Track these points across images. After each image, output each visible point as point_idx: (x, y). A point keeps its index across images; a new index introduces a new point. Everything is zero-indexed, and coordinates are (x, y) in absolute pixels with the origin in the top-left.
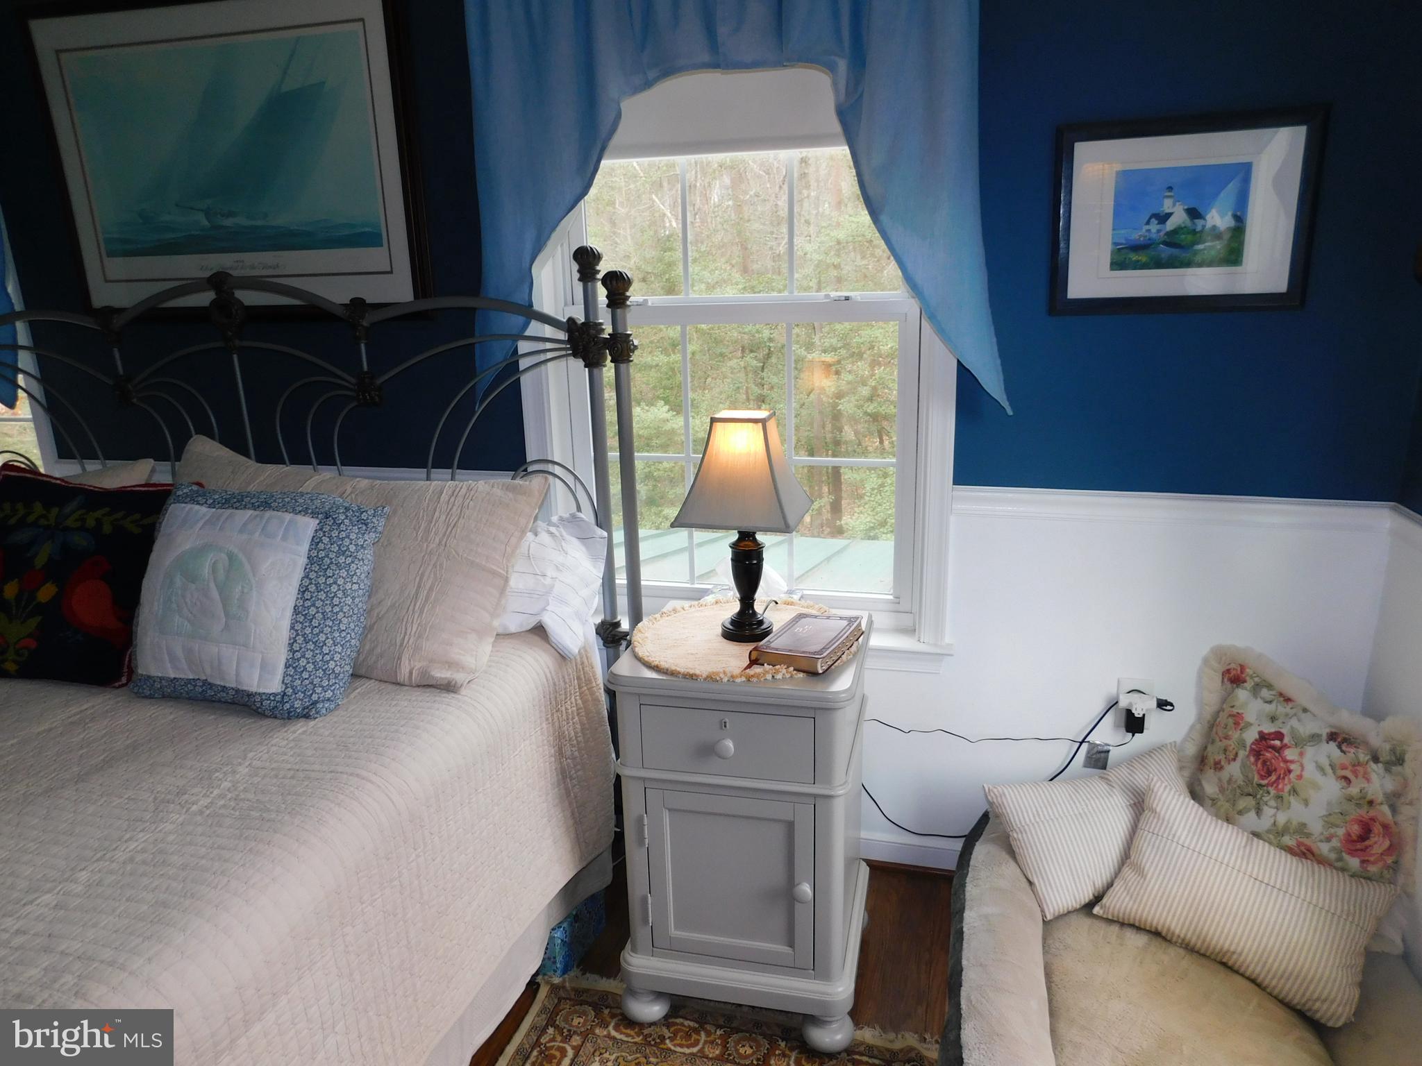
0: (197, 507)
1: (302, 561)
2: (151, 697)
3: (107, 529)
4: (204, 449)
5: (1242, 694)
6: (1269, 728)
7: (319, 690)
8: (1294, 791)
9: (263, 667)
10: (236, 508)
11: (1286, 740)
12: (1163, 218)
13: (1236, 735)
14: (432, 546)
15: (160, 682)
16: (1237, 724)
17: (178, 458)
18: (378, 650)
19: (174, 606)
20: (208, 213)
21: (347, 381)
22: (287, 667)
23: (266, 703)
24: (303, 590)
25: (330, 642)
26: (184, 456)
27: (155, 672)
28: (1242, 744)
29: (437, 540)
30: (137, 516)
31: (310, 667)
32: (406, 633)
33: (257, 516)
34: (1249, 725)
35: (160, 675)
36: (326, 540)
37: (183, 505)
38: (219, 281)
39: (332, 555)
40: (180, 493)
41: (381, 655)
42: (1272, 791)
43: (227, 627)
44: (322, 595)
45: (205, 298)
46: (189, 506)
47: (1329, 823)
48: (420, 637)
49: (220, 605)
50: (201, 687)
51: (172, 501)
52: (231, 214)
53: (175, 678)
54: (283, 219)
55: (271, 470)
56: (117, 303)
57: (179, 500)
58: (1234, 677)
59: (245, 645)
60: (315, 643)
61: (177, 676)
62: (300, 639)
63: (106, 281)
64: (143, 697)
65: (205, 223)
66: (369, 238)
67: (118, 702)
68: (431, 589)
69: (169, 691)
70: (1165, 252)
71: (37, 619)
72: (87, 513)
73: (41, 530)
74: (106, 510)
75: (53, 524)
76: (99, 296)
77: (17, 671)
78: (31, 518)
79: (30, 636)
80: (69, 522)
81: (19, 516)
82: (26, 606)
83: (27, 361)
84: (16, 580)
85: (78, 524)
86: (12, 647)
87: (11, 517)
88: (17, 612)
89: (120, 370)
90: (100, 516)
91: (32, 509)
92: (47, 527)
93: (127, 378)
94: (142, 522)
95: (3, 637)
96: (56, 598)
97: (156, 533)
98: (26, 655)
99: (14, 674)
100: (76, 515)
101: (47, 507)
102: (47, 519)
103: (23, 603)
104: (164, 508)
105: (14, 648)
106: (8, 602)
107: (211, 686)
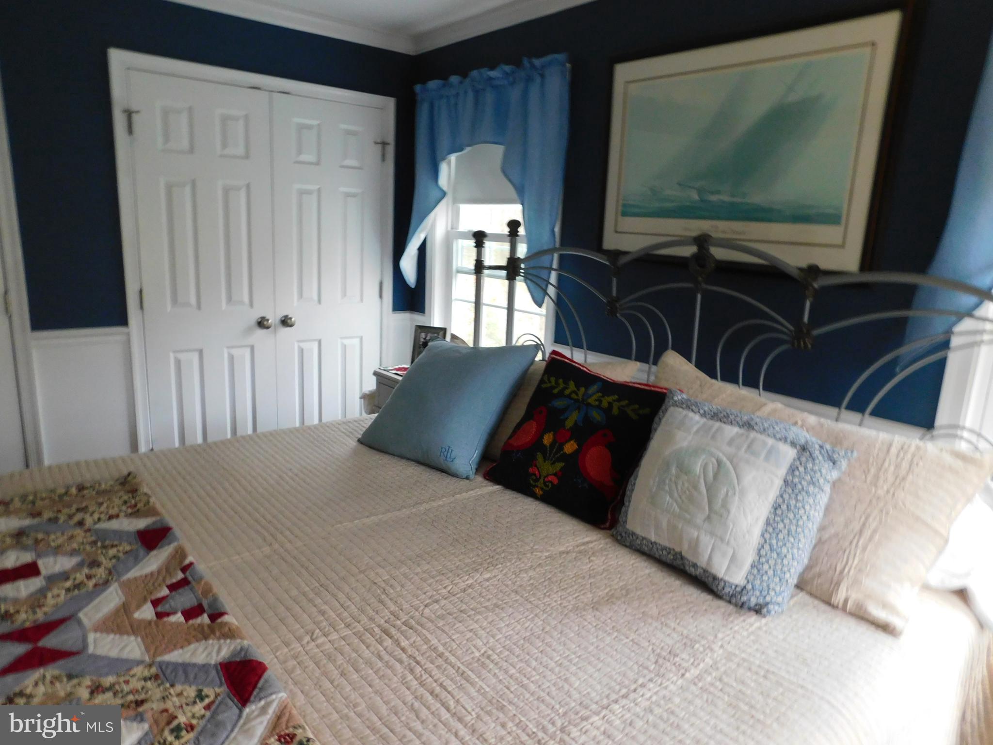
0: (691, 414)
1: (778, 483)
3: (615, 411)
4: (673, 359)
7: (772, 593)
9: (733, 559)
10: (724, 423)
14: (881, 492)
15: (642, 541)
17: (655, 363)
18: (817, 569)
19: (667, 488)
20: (700, 191)
21: (785, 327)
22: (753, 566)
23: (727, 590)
24: (776, 507)
25: (789, 556)
26: (660, 363)
27: (639, 531)
29: (885, 488)
30: (637, 406)
31: (770, 573)
32: (847, 563)
33: (742, 435)
35: (643, 535)
36: (801, 469)
37: (680, 410)
38: (702, 241)
39: (804, 483)
40: (675, 398)
41: (820, 575)
43: (708, 518)
44: (791, 515)
45: (688, 251)
46: (685, 412)
48: (860, 570)
49: (706, 500)
50: (673, 556)
51: (671, 404)
52: (718, 192)
53: (654, 542)
54: (757, 198)
55: (729, 389)
56: (623, 247)
57: (676, 404)
59: (722, 540)
60: (778, 554)
61: (657, 541)
62: (767, 547)
63: (616, 232)
64: (624, 545)
65: (695, 196)
66: (832, 219)
68: (875, 531)
69: (646, 549)
71: (561, 464)
72: (603, 396)
73: (572, 401)
74: (616, 397)
75: (581, 399)
76: (610, 242)
77: (541, 496)
78: (567, 392)
79: (555, 474)
80: (591, 401)
81: (559, 388)
82: (556, 453)
83: (553, 278)
84: (552, 432)
85: (597, 403)
86: (542, 478)
87: (554, 388)
88: (550, 456)
89: (614, 293)
90: (611, 401)
91: (568, 385)
92: (577, 401)
93: (618, 299)
94: (641, 412)
95: (538, 469)
96: (576, 453)
97: (654, 425)
98: (550, 486)
99: (539, 497)
100: (595, 397)
101: (578, 386)
102: (577, 395)
103: (555, 450)
104: (663, 408)
105: (544, 480)
106: (545, 446)
107: (682, 558)
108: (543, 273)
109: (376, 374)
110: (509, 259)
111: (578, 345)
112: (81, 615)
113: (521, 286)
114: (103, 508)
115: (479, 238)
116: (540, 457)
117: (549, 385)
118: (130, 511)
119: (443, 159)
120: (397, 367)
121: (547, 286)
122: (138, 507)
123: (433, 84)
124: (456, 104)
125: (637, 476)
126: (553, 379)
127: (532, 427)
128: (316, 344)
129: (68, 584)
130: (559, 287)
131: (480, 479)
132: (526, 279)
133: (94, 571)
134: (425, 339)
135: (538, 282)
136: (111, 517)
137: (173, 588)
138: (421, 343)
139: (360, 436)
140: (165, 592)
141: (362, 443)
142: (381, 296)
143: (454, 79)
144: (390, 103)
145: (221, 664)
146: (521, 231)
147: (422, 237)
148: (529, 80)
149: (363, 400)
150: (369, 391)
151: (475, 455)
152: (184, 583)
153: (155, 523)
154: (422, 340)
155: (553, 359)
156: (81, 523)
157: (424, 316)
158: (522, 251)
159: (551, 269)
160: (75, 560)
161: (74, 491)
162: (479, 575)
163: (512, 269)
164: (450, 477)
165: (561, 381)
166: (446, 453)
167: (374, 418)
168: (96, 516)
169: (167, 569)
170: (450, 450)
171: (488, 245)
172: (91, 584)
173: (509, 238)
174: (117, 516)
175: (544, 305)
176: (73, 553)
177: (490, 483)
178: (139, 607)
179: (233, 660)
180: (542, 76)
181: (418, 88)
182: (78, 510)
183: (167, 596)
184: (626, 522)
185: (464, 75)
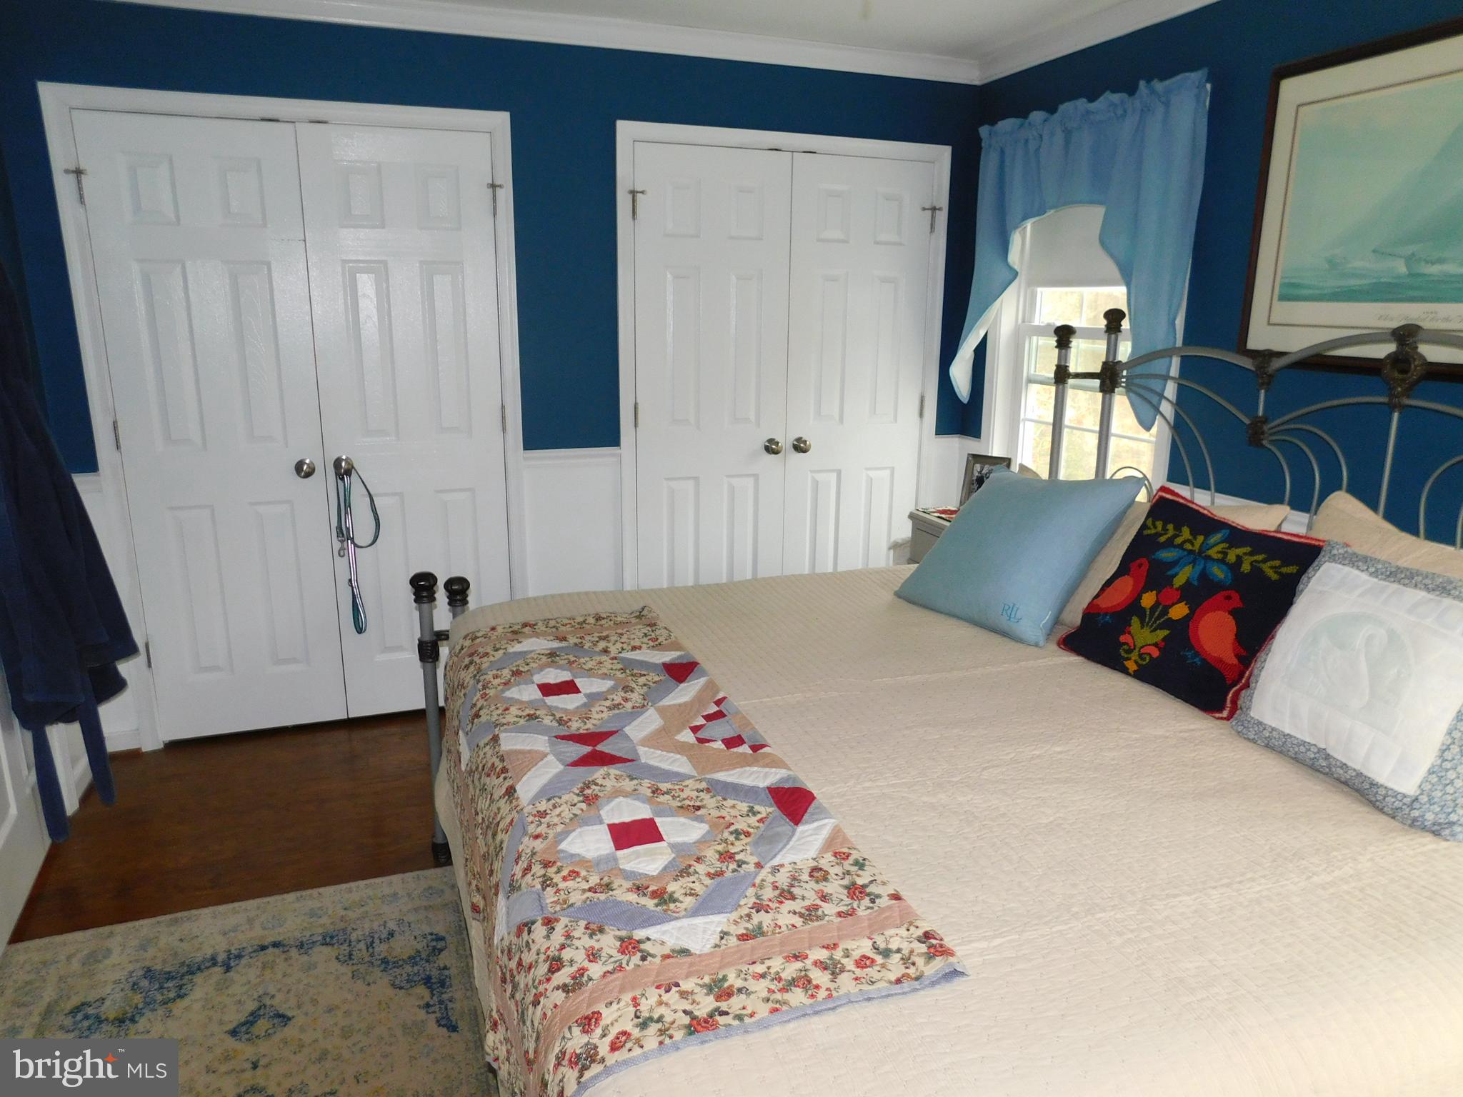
0: (1357, 573)
2: (1254, 741)
3: (1246, 567)
9: (1401, 762)
10: (1405, 585)
15: (1271, 732)
19: (1311, 665)
20: (1409, 260)
22: (1430, 772)
23: (1389, 799)
27: (1270, 720)
30: (1277, 563)
33: (1430, 599)
35: (1274, 725)
37: (1340, 566)
38: (1406, 335)
40: (1335, 552)
43: (1369, 706)
45: (1382, 350)
46: (1347, 568)
49: (1367, 681)
50: (1315, 753)
51: (1327, 558)
52: (1441, 261)
53: (1288, 735)
57: (1333, 559)
59: (1386, 732)
61: (1292, 734)
62: (1455, 749)
63: (1269, 324)
64: (1245, 738)
65: (1402, 269)
67: (1222, 734)
69: (1277, 743)
71: (1166, 632)
72: (1229, 548)
73: (1186, 553)
74: (1248, 549)
75: (1197, 551)
76: (1259, 338)
77: (1135, 671)
78: (1178, 541)
79: (1156, 645)
80: (1212, 553)
81: (1169, 535)
82: (1158, 618)
83: (1171, 390)
84: (1155, 592)
85: (1220, 556)
86: (1137, 649)
87: (1161, 535)
88: (1150, 619)
89: (1261, 413)
90: (1241, 554)
91: (1181, 532)
92: (1191, 552)
93: (1265, 420)
94: (1284, 570)
95: (1133, 637)
96: (1187, 618)
97: (1301, 586)
98: (1147, 661)
99: (1132, 674)
100: (1219, 548)
101: (1194, 534)
102: (1193, 544)
103: (1157, 614)
104: (1316, 563)
105: (1139, 651)
106: (1144, 609)
107: (1328, 757)
108: (1155, 384)
109: (911, 516)
110: (1104, 363)
111: (1202, 484)
112: (627, 730)
113: (1121, 402)
114: (624, 639)
115: (1064, 335)
116: (1135, 622)
117: (1153, 531)
118: (651, 643)
119: (1016, 228)
120: (940, 509)
121: (1160, 404)
122: (659, 641)
123: (1006, 125)
124: (1038, 150)
125: (1270, 651)
126: (1159, 524)
127: (1127, 584)
128: (835, 475)
129: (608, 703)
130: (1180, 403)
131: (1053, 647)
132: (1129, 390)
133: (629, 695)
134: (980, 472)
135: (1146, 396)
136: (634, 648)
137: (709, 718)
138: (975, 478)
139: (897, 589)
140: (701, 721)
141: (899, 597)
142: (921, 414)
143: (1037, 116)
144: (942, 155)
145: (768, 788)
146: (1125, 324)
147: (982, 334)
148: (1146, 110)
149: (892, 551)
150: (903, 539)
151: (1048, 617)
152: (719, 715)
153: (680, 657)
154: (976, 474)
155: (1161, 498)
156: (606, 651)
157: (979, 441)
158: (1125, 351)
159: (1166, 377)
160: (609, 683)
161: (591, 620)
162: (1049, 746)
163: (1109, 377)
164: (1013, 643)
165: (1170, 527)
166: (1009, 612)
167: (914, 569)
168: (619, 645)
169: (699, 700)
170: (1015, 609)
171: (1076, 344)
172: (629, 705)
173: (1106, 336)
174: (640, 648)
175: (1154, 429)
176: (605, 676)
177: (1065, 653)
178: (679, 731)
179: (781, 786)
180: (1167, 104)
181: (984, 131)
182: (601, 638)
183: (704, 725)
184: (1249, 708)
185: (1052, 110)
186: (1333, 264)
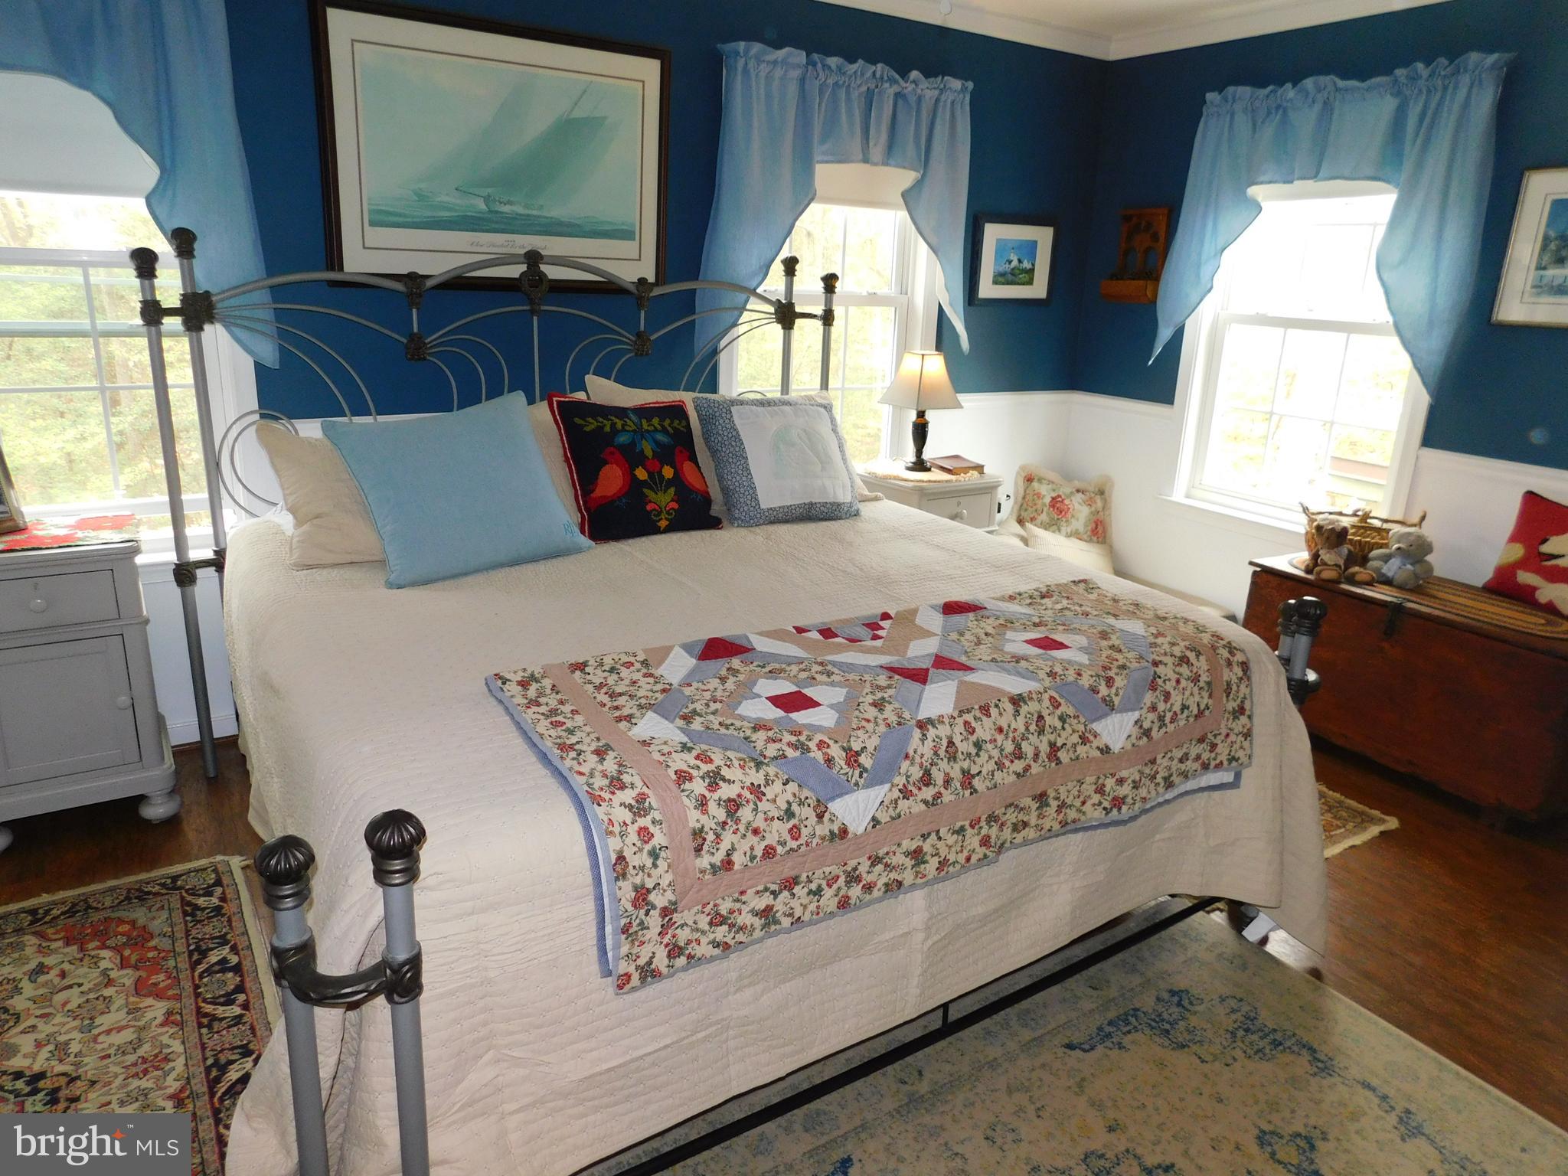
0: (752, 407)
5: (1035, 484)
6: (1054, 495)
8: (1073, 516)
11: (1063, 497)
12: (1010, 262)
13: (1039, 502)
15: (779, 510)
16: (1039, 497)
20: (487, 199)
21: (626, 338)
23: (845, 509)
28: (1045, 505)
34: (1044, 496)
37: (741, 407)
38: (536, 257)
42: (1064, 520)
43: (823, 468)
47: (1086, 526)
49: (814, 457)
52: (509, 203)
53: (790, 505)
58: (1029, 479)
61: (792, 504)
63: (364, 248)
70: (1010, 277)
71: (672, 490)
75: (636, 429)
76: (361, 262)
80: (646, 427)
81: (608, 426)
82: (660, 482)
84: (641, 467)
85: (652, 428)
86: (663, 510)
88: (656, 487)
89: (416, 330)
90: (659, 423)
94: (683, 424)
95: (654, 503)
98: (673, 515)
102: (629, 426)
103: (656, 481)
105: (666, 510)
106: (644, 481)
110: (185, 296)
116: (646, 491)
126: (590, 420)
155: (560, 402)
164: (573, 556)
165: (600, 419)
186: (421, 196)
